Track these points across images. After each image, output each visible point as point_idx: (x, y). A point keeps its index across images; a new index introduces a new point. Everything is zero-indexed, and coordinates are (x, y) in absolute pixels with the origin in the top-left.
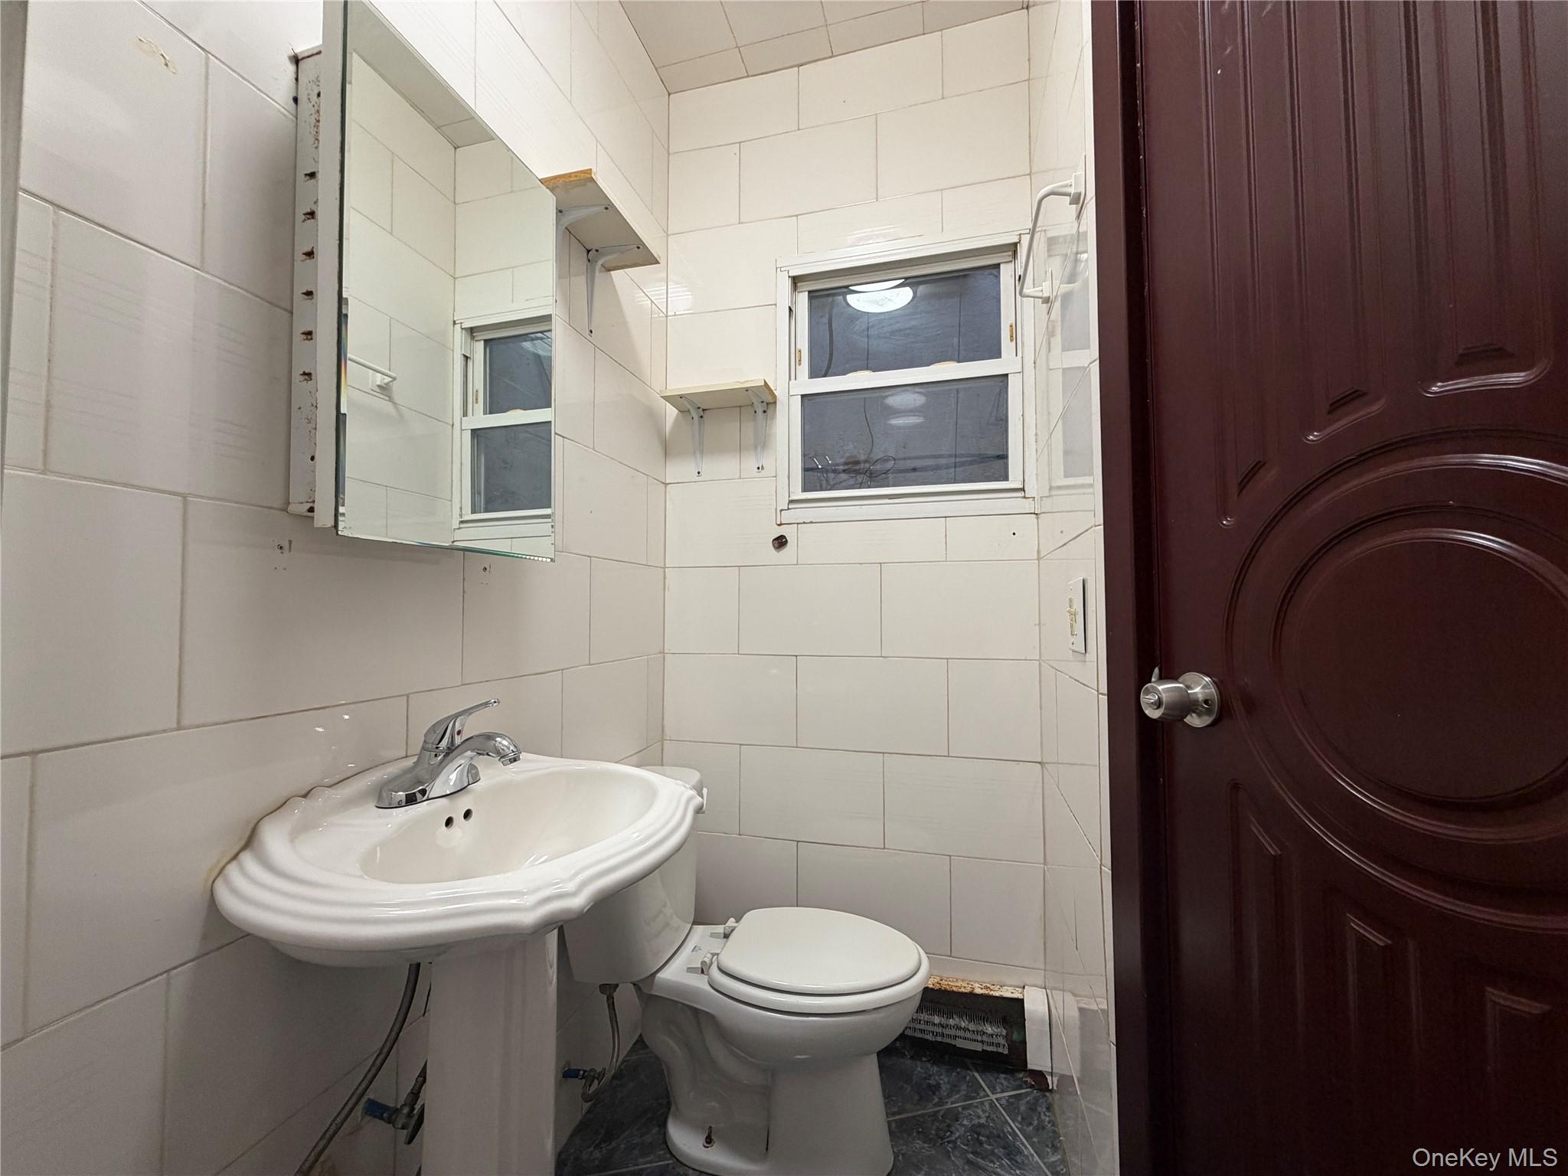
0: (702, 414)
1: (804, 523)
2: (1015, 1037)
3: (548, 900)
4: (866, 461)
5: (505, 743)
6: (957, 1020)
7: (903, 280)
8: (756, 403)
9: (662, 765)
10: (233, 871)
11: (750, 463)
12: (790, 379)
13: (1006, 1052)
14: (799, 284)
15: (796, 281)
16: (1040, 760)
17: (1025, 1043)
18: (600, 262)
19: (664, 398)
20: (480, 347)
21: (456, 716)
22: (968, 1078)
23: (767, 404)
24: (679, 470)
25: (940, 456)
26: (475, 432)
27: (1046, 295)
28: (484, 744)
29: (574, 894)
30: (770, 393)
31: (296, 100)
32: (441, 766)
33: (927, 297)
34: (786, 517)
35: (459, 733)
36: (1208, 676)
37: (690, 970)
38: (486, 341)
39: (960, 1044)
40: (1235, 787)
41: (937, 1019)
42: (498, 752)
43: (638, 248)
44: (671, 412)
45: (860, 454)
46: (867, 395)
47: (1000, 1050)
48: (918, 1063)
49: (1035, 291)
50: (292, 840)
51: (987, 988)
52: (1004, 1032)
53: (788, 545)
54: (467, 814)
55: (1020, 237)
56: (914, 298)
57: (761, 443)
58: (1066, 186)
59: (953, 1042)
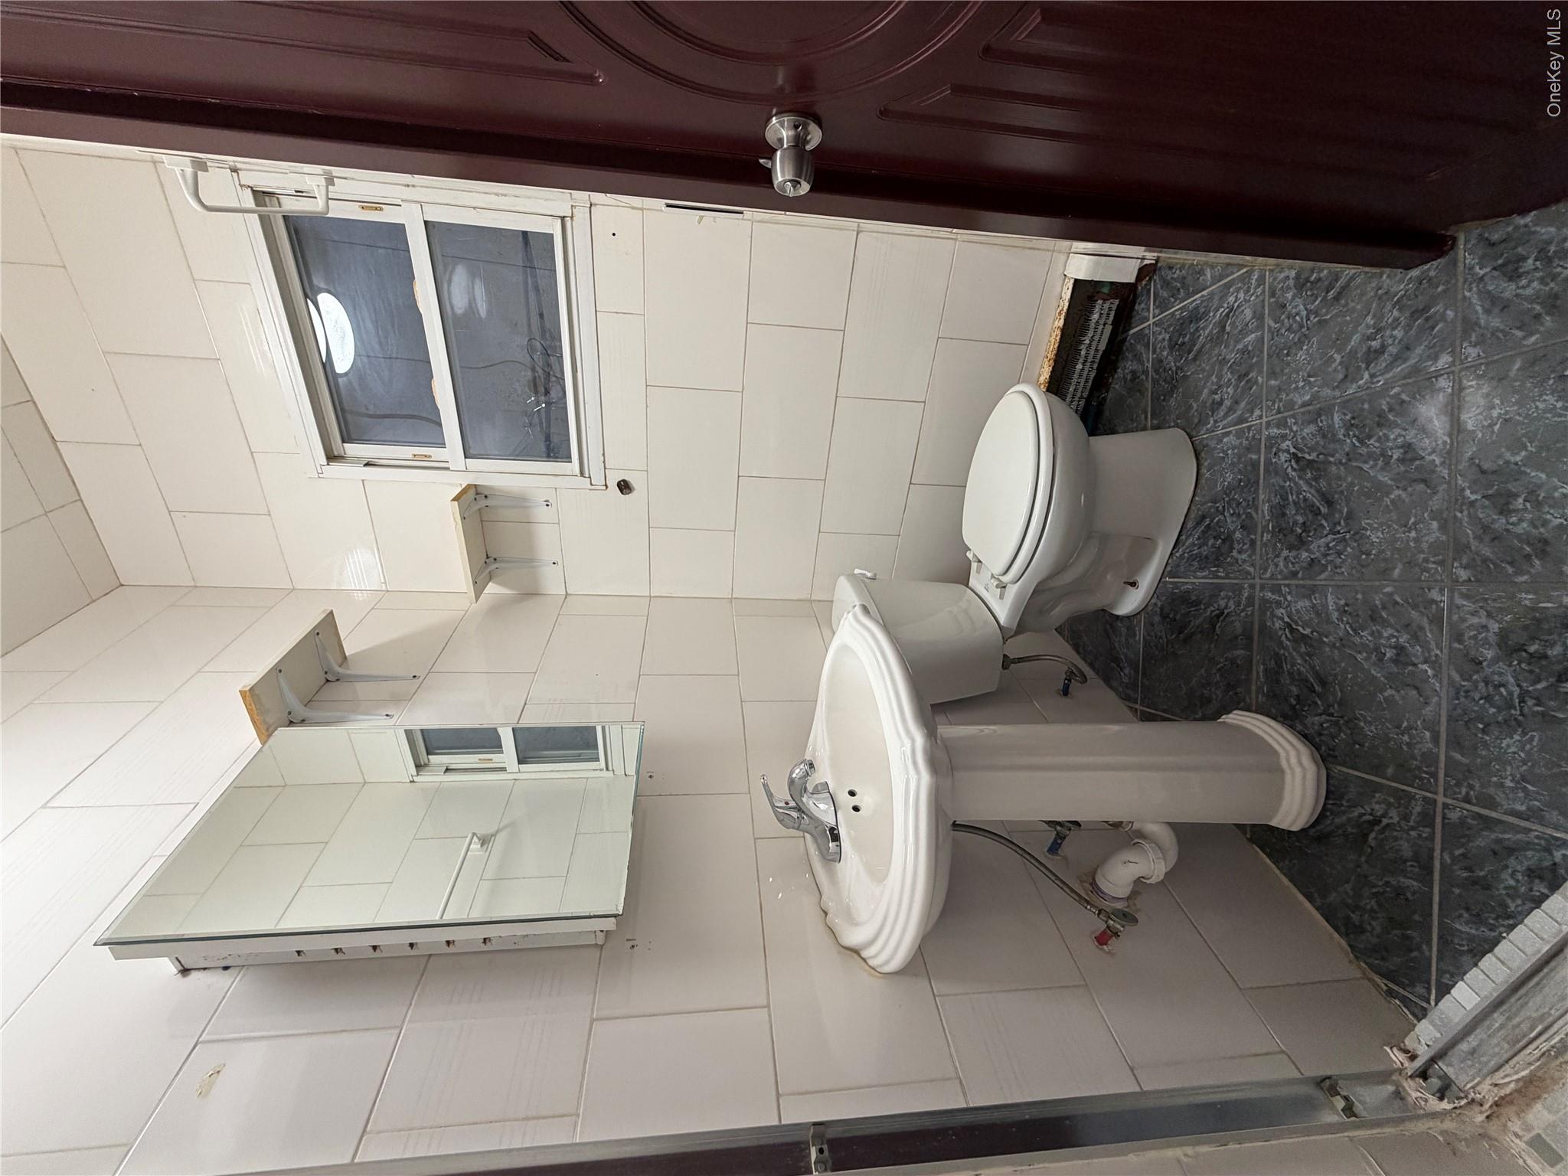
0: (492, 560)
1: (604, 462)
2: (1106, 290)
3: (915, 763)
4: (533, 370)
5: (797, 771)
6: (1083, 346)
7: (309, 301)
8: (478, 507)
9: (832, 601)
10: (871, 962)
11: (542, 513)
12: (447, 469)
13: (1117, 302)
14: (336, 454)
15: (332, 457)
16: (855, 233)
17: (1112, 283)
18: (340, 670)
19: (477, 598)
20: (434, 759)
21: (773, 806)
22: (1132, 341)
23: (477, 494)
24: (552, 583)
25: (526, 283)
26: (521, 761)
27: (323, 183)
28: (798, 788)
29: (913, 741)
30: (466, 493)
31: (226, 968)
32: (811, 817)
33: (329, 279)
34: (598, 480)
35: (787, 803)
36: (769, 119)
37: (1001, 597)
38: (428, 753)
39: (1102, 347)
40: (884, 113)
41: (1079, 367)
42: (805, 777)
43: (318, 634)
44: (492, 588)
45: (525, 376)
46: (457, 368)
47: (1114, 307)
48: (1112, 386)
49: (320, 195)
50: (857, 924)
51: (1060, 313)
52: (1100, 302)
53: (626, 479)
54: (852, 793)
55: (244, 186)
56: (329, 292)
57: (520, 502)
58: (184, 176)
59: (1101, 353)
